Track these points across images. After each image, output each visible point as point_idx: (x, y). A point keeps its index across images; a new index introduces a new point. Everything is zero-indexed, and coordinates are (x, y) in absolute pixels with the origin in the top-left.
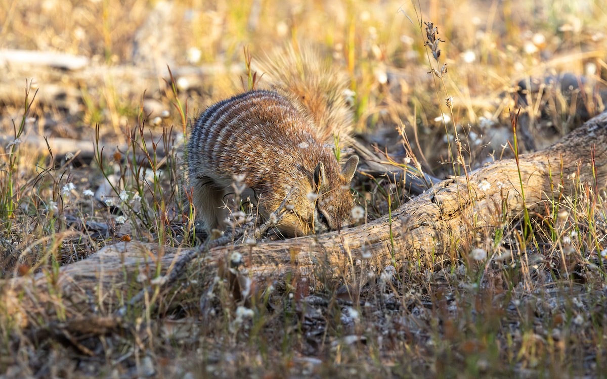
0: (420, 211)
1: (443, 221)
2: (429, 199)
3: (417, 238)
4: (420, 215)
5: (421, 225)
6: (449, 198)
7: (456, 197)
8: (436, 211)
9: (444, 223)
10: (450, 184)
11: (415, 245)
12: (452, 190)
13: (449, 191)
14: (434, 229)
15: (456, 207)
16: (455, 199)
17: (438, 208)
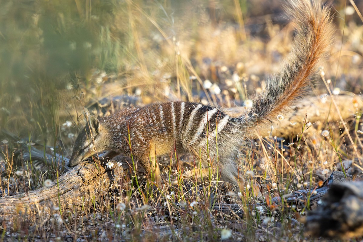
0: (71, 181)
1: (85, 186)
2: (75, 173)
3: (70, 197)
4: (71, 183)
5: (72, 189)
6: (88, 172)
7: (91, 171)
8: (81, 180)
9: (86, 187)
10: (87, 164)
11: (69, 201)
12: (89, 167)
13: (87, 168)
14: (80, 191)
15: (92, 178)
16: (91, 173)
17: (82, 179)
